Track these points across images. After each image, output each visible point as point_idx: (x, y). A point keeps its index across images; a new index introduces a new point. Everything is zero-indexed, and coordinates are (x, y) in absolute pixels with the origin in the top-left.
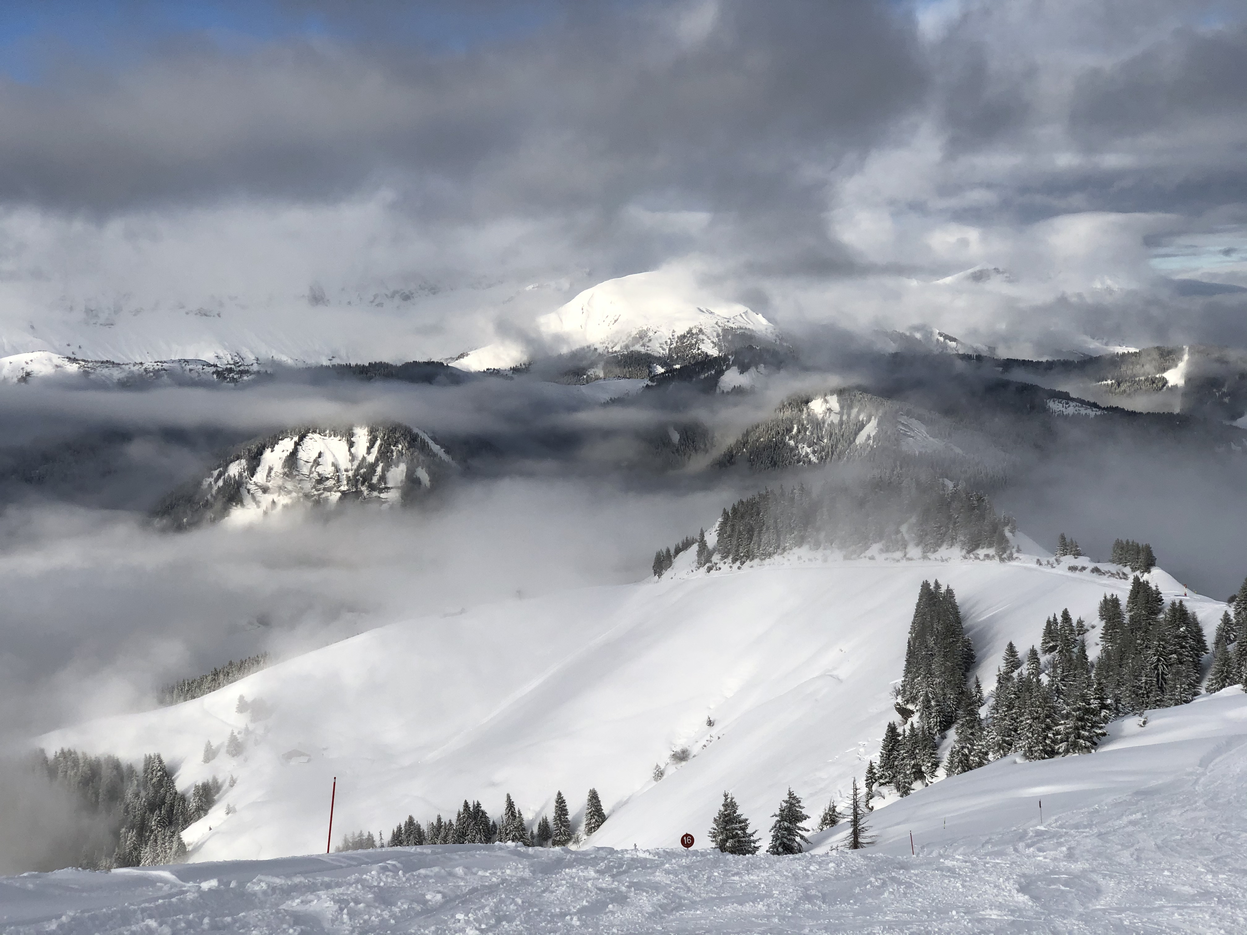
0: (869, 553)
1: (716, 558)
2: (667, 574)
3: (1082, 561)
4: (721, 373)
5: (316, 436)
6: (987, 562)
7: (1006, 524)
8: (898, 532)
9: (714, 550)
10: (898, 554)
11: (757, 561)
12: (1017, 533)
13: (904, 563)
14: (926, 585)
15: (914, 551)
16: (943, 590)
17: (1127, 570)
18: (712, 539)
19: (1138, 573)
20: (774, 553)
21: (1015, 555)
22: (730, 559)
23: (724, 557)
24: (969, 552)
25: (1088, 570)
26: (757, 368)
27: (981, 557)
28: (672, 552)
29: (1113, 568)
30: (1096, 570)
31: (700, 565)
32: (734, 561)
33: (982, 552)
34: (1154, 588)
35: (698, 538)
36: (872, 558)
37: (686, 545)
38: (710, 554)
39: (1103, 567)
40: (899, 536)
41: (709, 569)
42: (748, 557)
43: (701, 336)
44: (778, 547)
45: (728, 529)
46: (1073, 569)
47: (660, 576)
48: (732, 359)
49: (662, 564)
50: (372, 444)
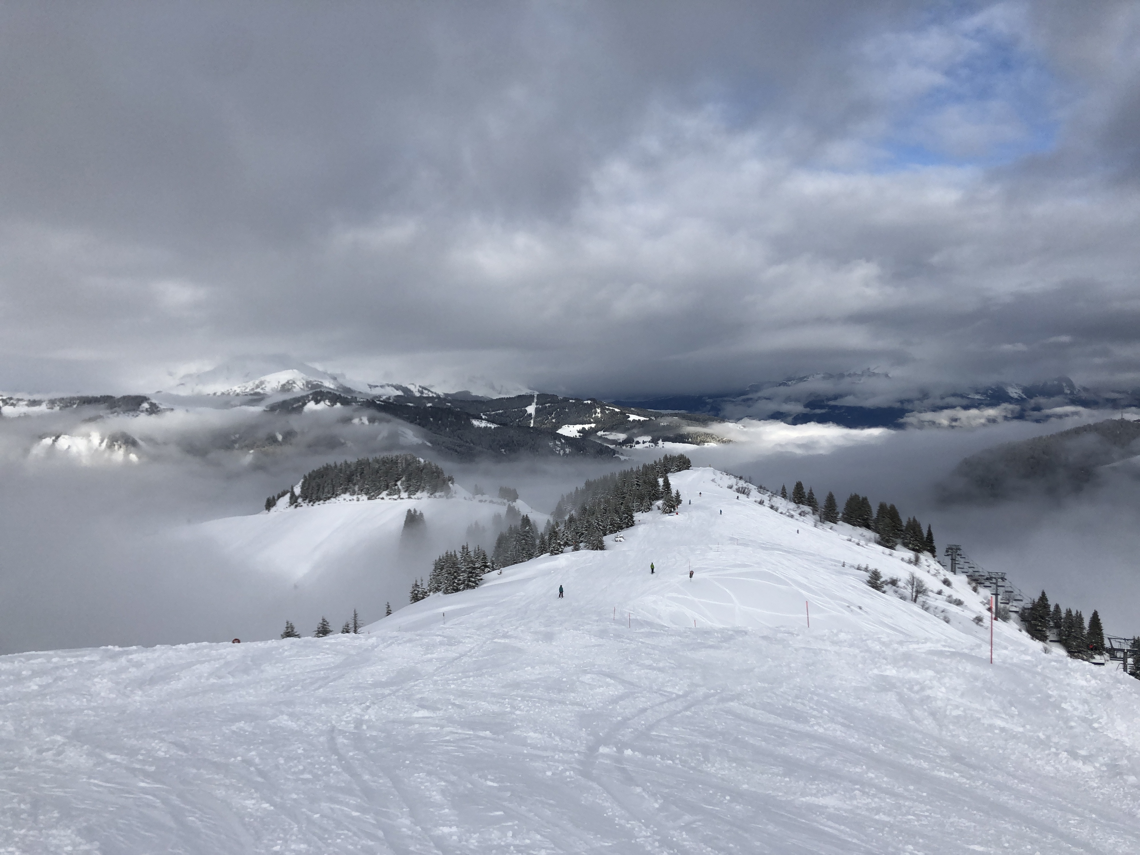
0: (381, 496)
1: (300, 500)
2: (273, 509)
3: (486, 497)
4: (305, 404)
5: (66, 437)
6: (441, 499)
7: (449, 480)
8: (396, 485)
9: (299, 496)
10: (396, 497)
11: (322, 502)
12: (455, 484)
13: (399, 500)
14: (409, 511)
15: (404, 495)
16: (418, 514)
17: (505, 501)
18: (297, 491)
19: (510, 502)
20: (331, 497)
21: (454, 495)
22: (307, 501)
23: (304, 500)
24: (431, 494)
25: (488, 502)
26: (324, 402)
27: (437, 496)
28: (276, 498)
29: (500, 500)
30: (491, 502)
31: (291, 504)
32: (310, 502)
33: (437, 494)
34: (517, 509)
35: (290, 490)
36: (383, 499)
37: (283, 494)
38: (297, 498)
39: (495, 500)
40: (396, 487)
41: (296, 506)
42: (317, 499)
43: (294, 385)
44: (333, 494)
45: (307, 485)
46: (481, 501)
47: (269, 511)
48: (311, 397)
49: (270, 504)
50: (102, 441)
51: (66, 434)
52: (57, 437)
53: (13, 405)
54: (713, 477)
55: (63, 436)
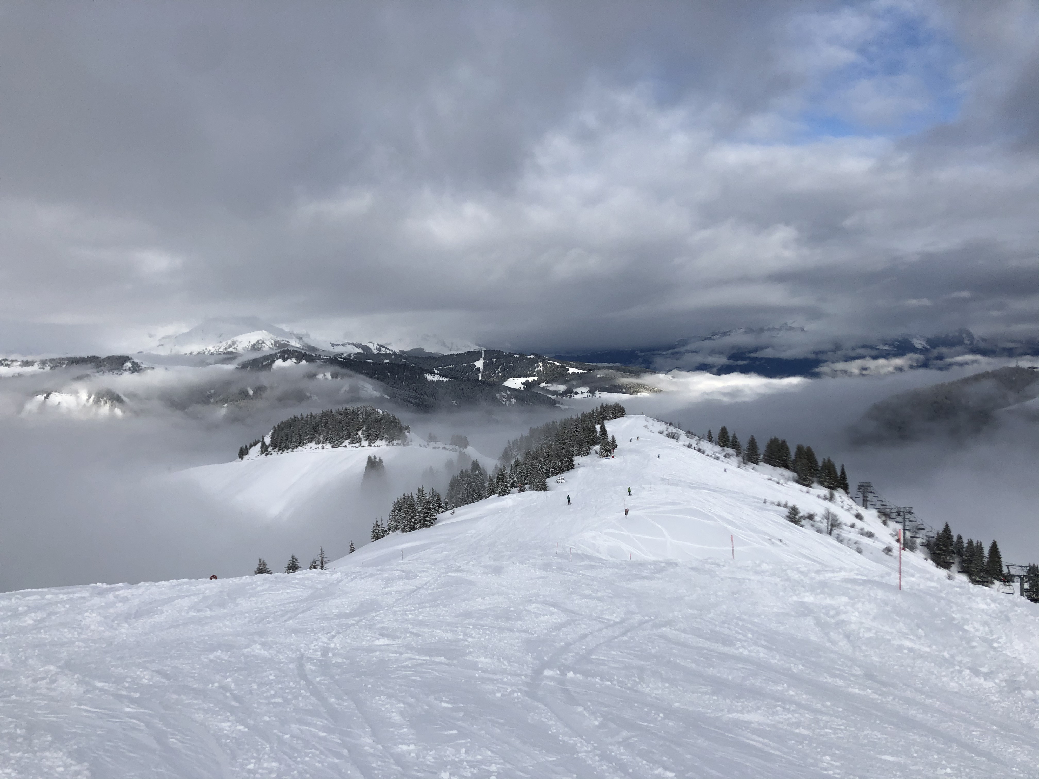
0: (343, 444)
1: (270, 449)
2: (246, 458)
3: (440, 444)
4: (273, 361)
5: (56, 394)
6: (398, 447)
7: (406, 429)
8: (357, 434)
9: (269, 445)
10: (357, 445)
11: (290, 450)
12: (411, 433)
13: (360, 448)
14: (370, 458)
15: (365, 443)
16: (378, 460)
17: (457, 448)
18: (268, 440)
19: (461, 449)
20: (299, 446)
21: (410, 443)
22: (277, 450)
23: (274, 449)
24: (389, 442)
25: (441, 448)
26: (291, 359)
27: (395, 444)
28: (248, 447)
29: (452, 447)
30: (444, 448)
31: (262, 452)
32: (279, 450)
33: (395, 442)
34: (468, 455)
35: (261, 440)
36: (345, 447)
37: (255, 444)
38: (267, 447)
39: (447, 447)
40: (358, 436)
41: (267, 455)
42: (286, 448)
43: (263, 344)
44: (300, 443)
45: (276, 435)
46: (434, 448)
47: (242, 459)
48: (279, 355)
49: (243, 453)
50: (89, 397)
51: (56, 391)
52: (48, 395)
53: (7, 365)
54: (646, 423)
55: (53, 393)
